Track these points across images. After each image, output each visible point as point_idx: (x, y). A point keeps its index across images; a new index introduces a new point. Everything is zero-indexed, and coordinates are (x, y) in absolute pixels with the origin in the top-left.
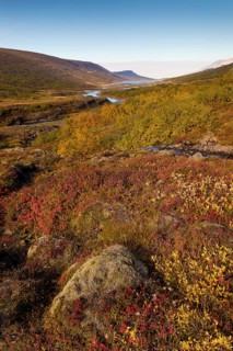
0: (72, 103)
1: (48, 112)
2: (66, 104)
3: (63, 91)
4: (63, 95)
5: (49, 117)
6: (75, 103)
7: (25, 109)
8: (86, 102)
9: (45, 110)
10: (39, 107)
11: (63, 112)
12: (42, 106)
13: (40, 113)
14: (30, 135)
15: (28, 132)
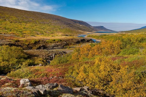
0: (72, 40)
1: (59, 43)
2: (69, 40)
3: (67, 34)
4: (67, 36)
5: (59, 46)
6: (74, 40)
7: (47, 41)
8: (80, 40)
9: (57, 42)
10: (54, 40)
11: (67, 44)
12: (56, 40)
13: (54, 44)
14: (49, 56)
15: (48, 54)
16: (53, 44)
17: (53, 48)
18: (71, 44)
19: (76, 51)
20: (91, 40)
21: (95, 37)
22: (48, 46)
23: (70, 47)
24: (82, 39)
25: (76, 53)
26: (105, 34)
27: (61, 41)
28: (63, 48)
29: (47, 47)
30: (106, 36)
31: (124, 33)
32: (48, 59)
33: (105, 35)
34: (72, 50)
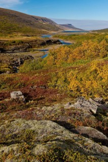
0: (36, 41)
1: (20, 46)
2: (32, 41)
3: (28, 34)
4: (28, 36)
5: (21, 49)
6: (38, 41)
7: (5, 43)
8: (45, 41)
9: (18, 44)
10: (14, 42)
11: (30, 47)
12: (16, 42)
13: (15, 46)
14: (14, 61)
15: (12, 59)
16: (13, 47)
17: (13, 51)
18: (35, 46)
19: (51, 54)
20: (58, 41)
21: (62, 37)
22: (7, 49)
23: (34, 50)
24: (48, 40)
25: (52, 57)
26: (74, 33)
27: (22, 42)
28: (25, 51)
29: (5, 51)
30: (76, 36)
31: (96, 32)
32: (13, 65)
33: (74, 35)
34: (37, 54)
